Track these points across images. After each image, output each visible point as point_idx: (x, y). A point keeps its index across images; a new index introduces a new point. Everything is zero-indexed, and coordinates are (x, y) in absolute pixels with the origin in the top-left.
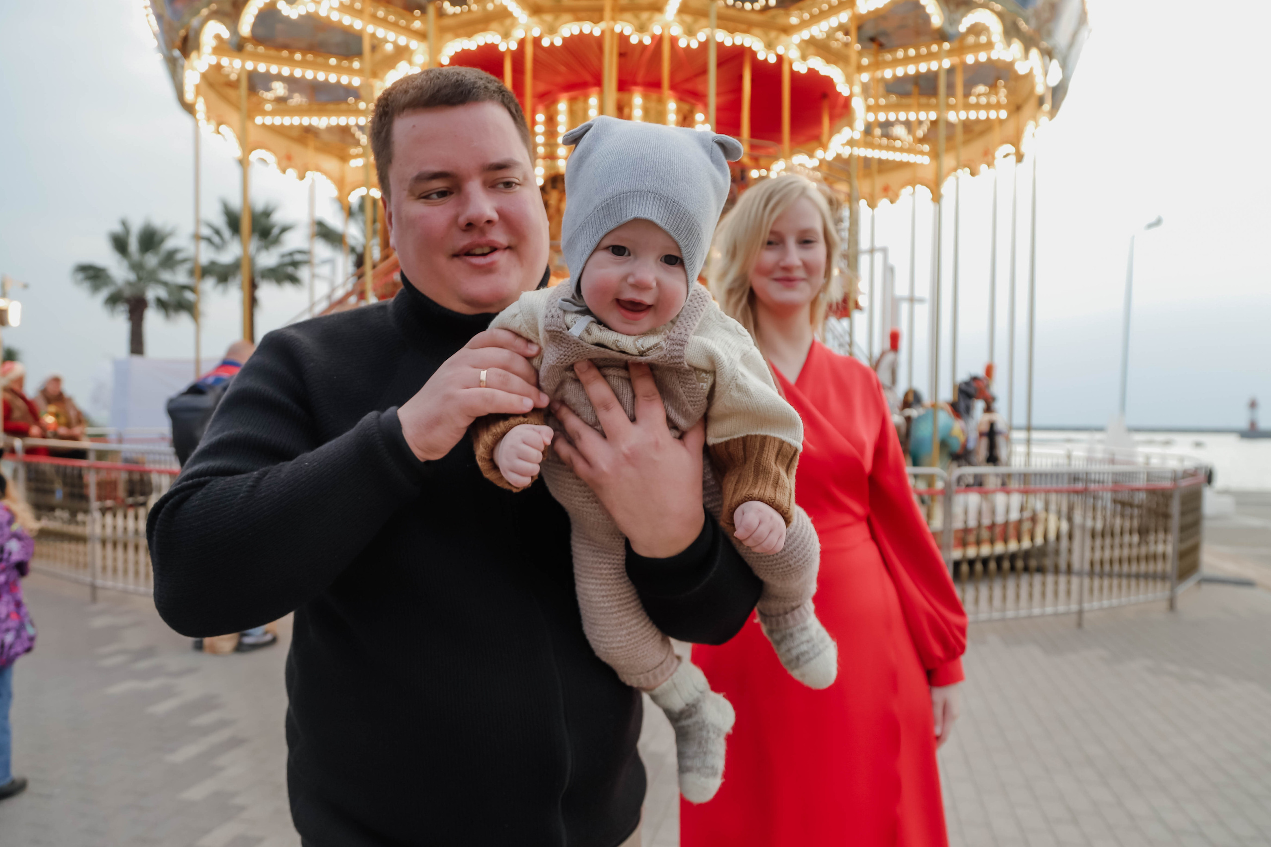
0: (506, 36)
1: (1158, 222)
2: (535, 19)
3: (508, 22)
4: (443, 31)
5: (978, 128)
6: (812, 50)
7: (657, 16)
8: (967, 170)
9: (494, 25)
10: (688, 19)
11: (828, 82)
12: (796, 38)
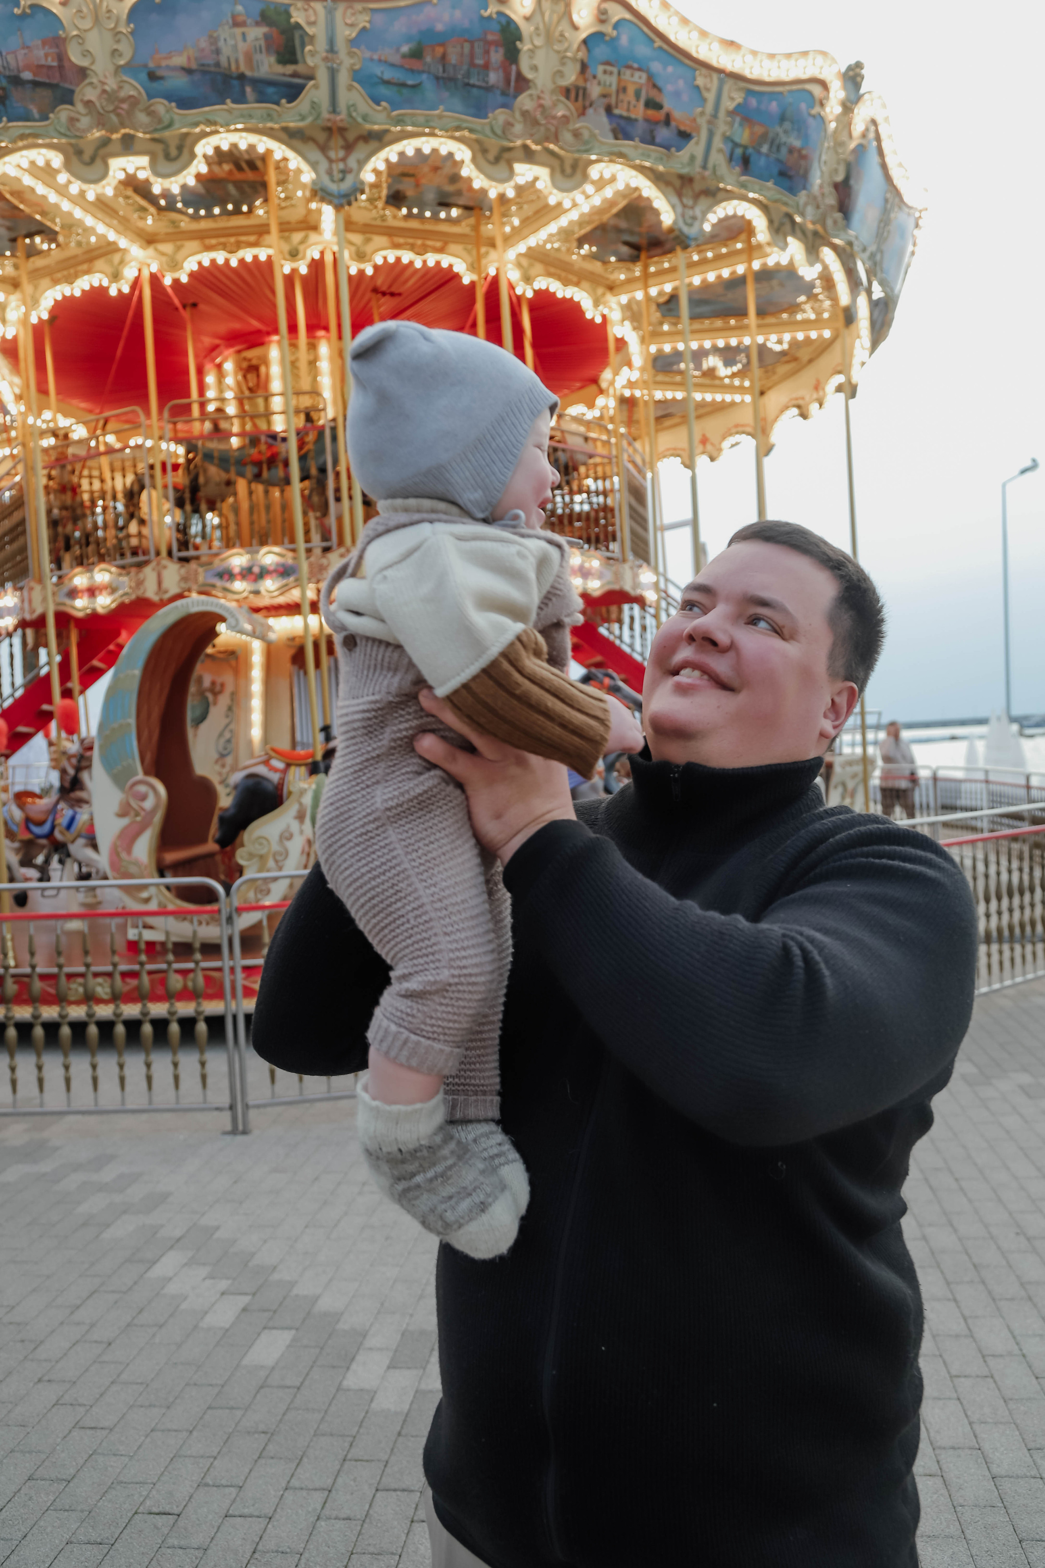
0: (116, 276)
1: (1034, 466)
2: (150, 251)
3: (117, 258)
4: (36, 275)
5: (804, 354)
6: (539, 268)
7: (313, 237)
8: (795, 411)
9: (100, 264)
10: (357, 238)
11: (574, 308)
12: (512, 254)
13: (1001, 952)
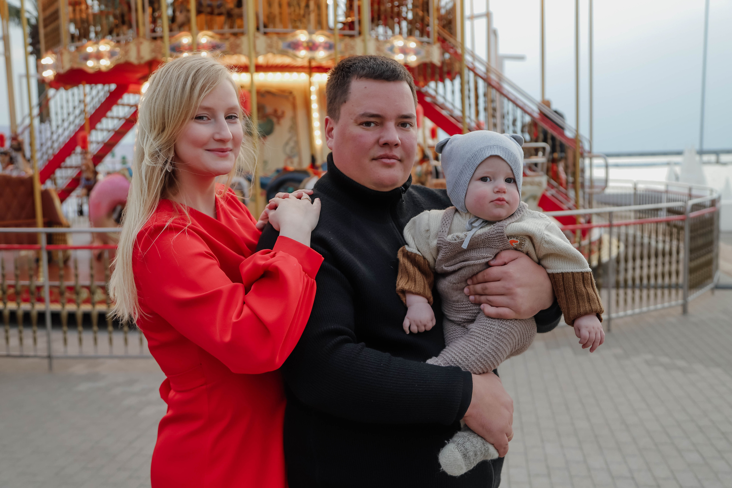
13: (618, 295)
